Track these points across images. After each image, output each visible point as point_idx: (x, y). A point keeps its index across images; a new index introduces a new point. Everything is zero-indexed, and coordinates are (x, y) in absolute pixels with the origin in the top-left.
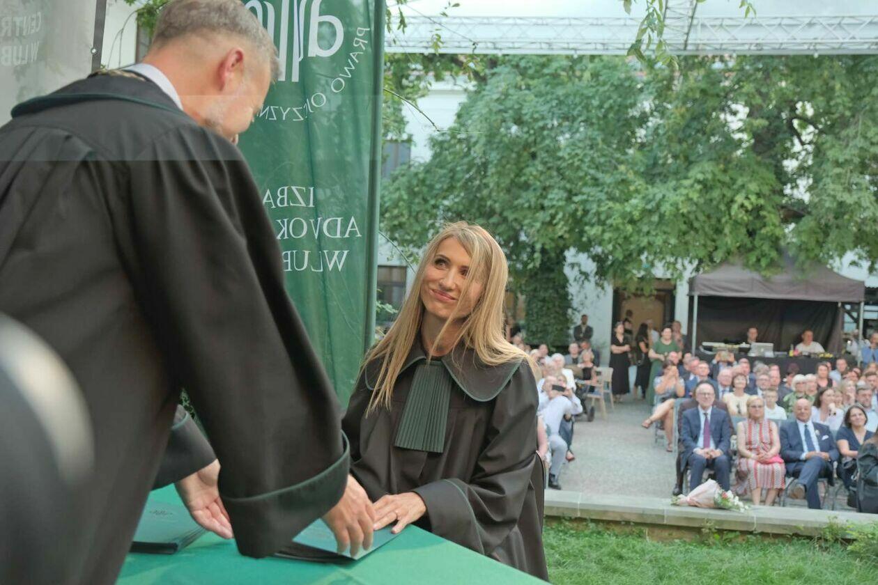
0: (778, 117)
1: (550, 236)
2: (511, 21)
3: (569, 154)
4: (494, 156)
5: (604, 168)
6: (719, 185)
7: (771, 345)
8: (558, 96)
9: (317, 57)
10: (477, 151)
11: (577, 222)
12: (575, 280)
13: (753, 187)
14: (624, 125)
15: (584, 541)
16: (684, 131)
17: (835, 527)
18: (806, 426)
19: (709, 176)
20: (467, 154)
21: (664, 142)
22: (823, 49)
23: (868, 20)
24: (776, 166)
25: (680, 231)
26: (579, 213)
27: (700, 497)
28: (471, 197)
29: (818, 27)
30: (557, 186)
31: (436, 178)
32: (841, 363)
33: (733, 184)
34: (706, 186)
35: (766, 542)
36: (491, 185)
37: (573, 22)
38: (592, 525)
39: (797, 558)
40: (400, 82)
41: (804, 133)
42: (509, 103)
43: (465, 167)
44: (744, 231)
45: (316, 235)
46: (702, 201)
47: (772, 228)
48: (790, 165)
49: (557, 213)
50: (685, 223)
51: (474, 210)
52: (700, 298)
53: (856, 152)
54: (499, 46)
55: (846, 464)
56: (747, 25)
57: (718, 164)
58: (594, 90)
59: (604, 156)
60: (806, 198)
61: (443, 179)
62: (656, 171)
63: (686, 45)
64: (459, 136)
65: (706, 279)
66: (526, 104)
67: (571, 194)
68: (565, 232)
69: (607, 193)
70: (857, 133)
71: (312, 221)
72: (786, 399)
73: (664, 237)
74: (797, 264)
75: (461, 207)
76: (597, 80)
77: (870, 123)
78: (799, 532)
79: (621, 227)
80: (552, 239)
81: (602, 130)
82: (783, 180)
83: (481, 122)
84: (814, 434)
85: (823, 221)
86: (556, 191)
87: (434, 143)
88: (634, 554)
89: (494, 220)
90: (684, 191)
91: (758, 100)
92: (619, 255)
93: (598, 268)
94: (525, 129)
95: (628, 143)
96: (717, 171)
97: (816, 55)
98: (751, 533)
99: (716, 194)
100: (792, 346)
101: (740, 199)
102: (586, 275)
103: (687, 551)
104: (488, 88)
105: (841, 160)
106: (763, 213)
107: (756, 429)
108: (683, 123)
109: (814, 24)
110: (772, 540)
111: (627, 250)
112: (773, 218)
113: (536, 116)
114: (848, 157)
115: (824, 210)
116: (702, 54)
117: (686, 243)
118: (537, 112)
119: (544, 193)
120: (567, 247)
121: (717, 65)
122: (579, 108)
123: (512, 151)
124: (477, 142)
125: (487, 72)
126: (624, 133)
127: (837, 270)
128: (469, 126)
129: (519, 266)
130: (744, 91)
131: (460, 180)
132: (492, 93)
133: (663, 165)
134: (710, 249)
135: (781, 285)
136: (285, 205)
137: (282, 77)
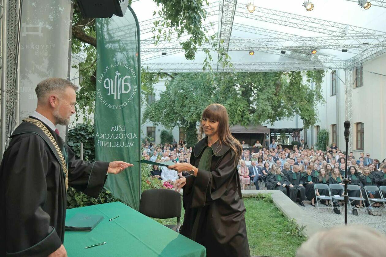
0: (248, 87)
2: (180, 64)
3: (196, 98)
4: (177, 98)
5: (205, 101)
6: (234, 105)
7: (248, 145)
8: (192, 83)
9: (124, 93)
10: (172, 97)
11: (198, 115)
13: (242, 105)
14: (209, 90)
16: (225, 91)
18: (255, 167)
19: (231, 103)
20: (170, 98)
21: (220, 94)
22: (257, 71)
23: (268, 63)
24: (248, 99)
26: (199, 113)
28: (171, 109)
31: (162, 104)
32: (265, 149)
33: (237, 105)
34: (230, 105)
36: (176, 106)
37: (196, 64)
39: (251, 202)
40: (152, 79)
41: (254, 90)
42: (180, 85)
43: (169, 101)
44: (240, 116)
45: (126, 138)
46: (230, 109)
47: (247, 115)
48: (251, 99)
49: (193, 113)
51: (172, 113)
53: (266, 96)
55: (264, 177)
56: (239, 65)
58: (202, 81)
59: (205, 98)
60: (255, 107)
61: (164, 105)
62: (218, 101)
63: (224, 70)
64: (167, 93)
65: (232, 129)
66: (184, 85)
67: (197, 108)
68: (196, 118)
70: (266, 91)
71: (124, 134)
72: (251, 159)
74: (254, 124)
75: (168, 112)
76: (202, 78)
77: (269, 89)
78: (252, 196)
80: (192, 120)
81: (204, 91)
82: (250, 103)
83: (173, 90)
84: (257, 169)
85: (259, 114)
86: (193, 107)
87: (161, 95)
89: (177, 115)
91: (242, 84)
94: (185, 91)
95: (211, 94)
96: (233, 101)
97: (256, 72)
99: (233, 107)
101: (239, 108)
104: (174, 81)
105: (263, 98)
107: (243, 169)
108: (224, 89)
109: (255, 64)
112: (247, 113)
113: (187, 88)
114: (265, 97)
115: (259, 111)
116: (228, 72)
119: (190, 108)
120: (196, 122)
121: (232, 75)
122: (198, 86)
123: (181, 97)
124: (172, 95)
125: (174, 76)
126: (209, 92)
127: (264, 125)
128: (170, 91)
129: (185, 126)
130: (239, 81)
131: (168, 105)
132: (175, 82)
133: (220, 100)
134: (232, 121)
135: (250, 130)
136: (118, 130)
137: (115, 98)
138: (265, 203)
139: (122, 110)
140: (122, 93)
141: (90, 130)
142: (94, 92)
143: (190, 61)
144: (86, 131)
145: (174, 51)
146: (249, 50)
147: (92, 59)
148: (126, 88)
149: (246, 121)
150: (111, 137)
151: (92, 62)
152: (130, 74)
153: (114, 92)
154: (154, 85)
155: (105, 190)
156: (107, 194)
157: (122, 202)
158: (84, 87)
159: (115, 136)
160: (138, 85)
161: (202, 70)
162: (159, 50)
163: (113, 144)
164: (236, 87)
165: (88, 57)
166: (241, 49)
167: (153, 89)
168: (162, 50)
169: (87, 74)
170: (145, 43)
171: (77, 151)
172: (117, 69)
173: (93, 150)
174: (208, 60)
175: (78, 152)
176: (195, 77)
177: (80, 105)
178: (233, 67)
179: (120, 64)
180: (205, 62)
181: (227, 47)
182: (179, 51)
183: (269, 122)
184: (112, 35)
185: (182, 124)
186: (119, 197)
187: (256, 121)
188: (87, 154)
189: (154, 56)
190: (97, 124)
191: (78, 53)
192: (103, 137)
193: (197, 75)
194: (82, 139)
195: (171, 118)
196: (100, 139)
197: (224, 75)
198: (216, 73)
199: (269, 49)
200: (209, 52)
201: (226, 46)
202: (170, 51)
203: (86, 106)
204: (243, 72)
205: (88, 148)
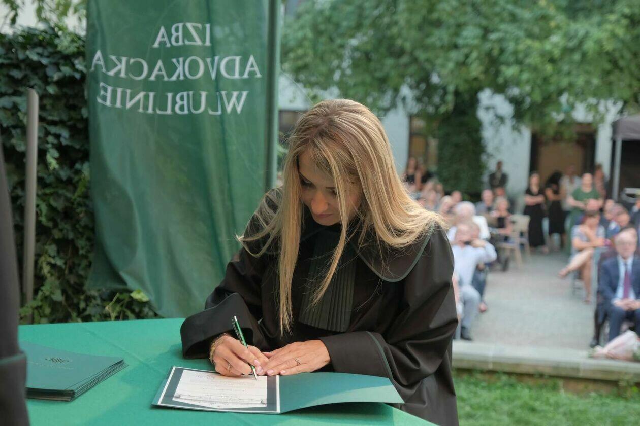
1: (465, 76)
11: (493, 62)
12: (490, 125)
15: (496, 394)
25: (604, 70)
26: (496, 52)
28: (380, 35)
31: (343, 15)
36: (402, 23)
38: (504, 378)
43: (374, 2)
45: (213, 76)
46: (628, 37)
49: (471, 52)
50: (610, 61)
51: (382, 50)
52: (624, 143)
61: (350, 17)
65: (630, 122)
67: (486, 31)
68: (481, 72)
69: (525, 30)
71: (209, 60)
73: (587, 77)
75: (369, 47)
79: (540, 66)
80: (466, 81)
86: (471, 28)
88: (548, 407)
89: (405, 59)
90: (609, 27)
92: (538, 97)
93: (515, 110)
102: (501, 119)
103: (603, 404)
111: (546, 91)
117: (610, 84)
119: (458, 31)
120: (481, 89)
129: (431, 109)
136: (181, 43)
144: (50, 50)
150: (156, 72)
155: (121, 287)
159: (171, 69)
163: (161, 103)
175: (19, 131)
185: (418, 100)
188: (55, 142)
190: (95, 15)
192: (119, 72)
194: (35, 80)
195: (378, 74)
196: (106, 79)
205: (56, 118)
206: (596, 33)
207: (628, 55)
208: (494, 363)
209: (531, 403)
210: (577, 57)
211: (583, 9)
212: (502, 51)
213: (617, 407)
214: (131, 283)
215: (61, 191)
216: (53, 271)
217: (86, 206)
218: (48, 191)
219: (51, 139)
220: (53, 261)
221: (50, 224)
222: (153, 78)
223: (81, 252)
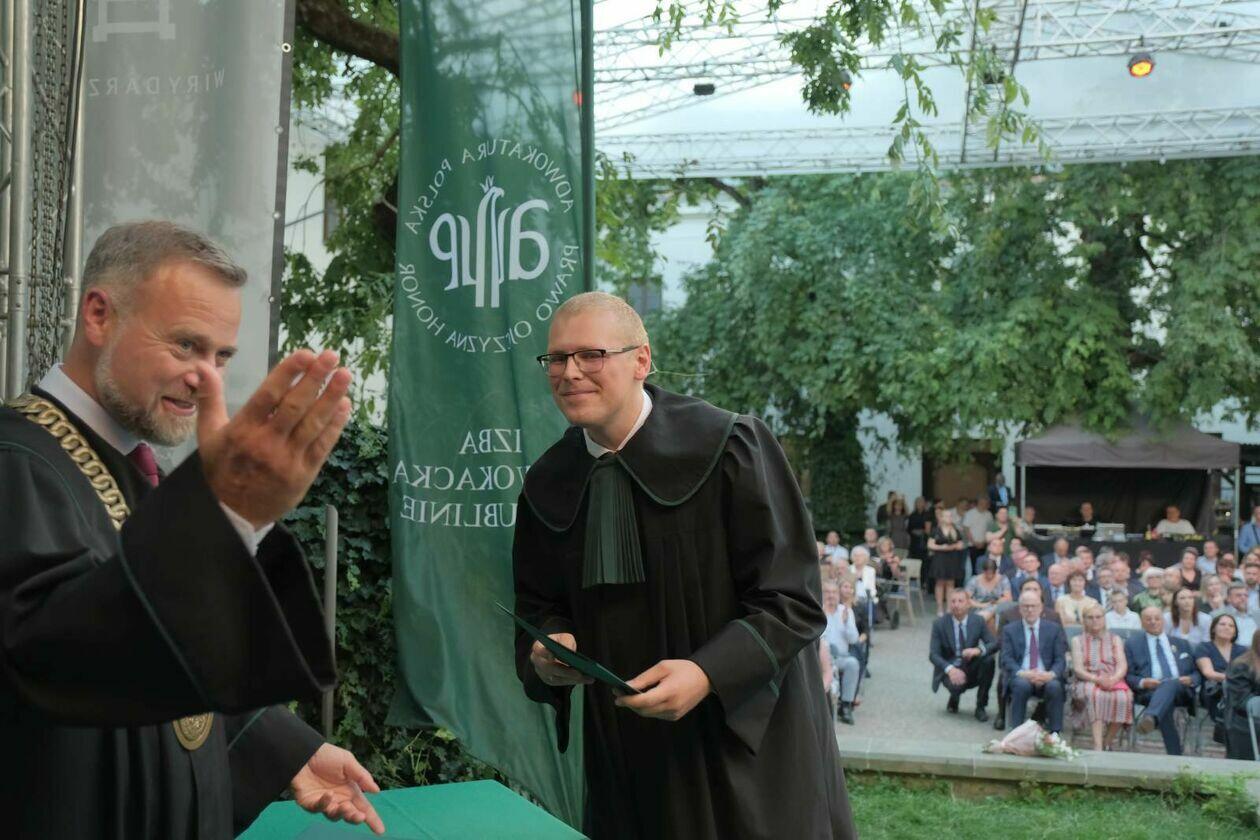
0: (1121, 235)
1: (837, 396)
2: (778, 135)
4: (763, 299)
5: (901, 310)
6: (1046, 326)
7: (1122, 526)
8: (840, 221)
9: (520, 279)
10: (741, 293)
11: (870, 378)
12: (871, 448)
13: (1090, 328)
14: (924, 254)
15: (874, 801)
16: (1000, 258)
17: (1187, 779)
18: (1158, 641)
20: (730, 297)
21: (976, 275)
22: (1171, 153)
23: (1229, 114)
24: (1120, 299)
25: (999, 386)
26: (872, 368)
27: (1019, 741)
28: (737, 349)
29: (1164, 126)
30: (843, 333)
31: (693, 328)
32: (1211, 547)
33: (1065, 325)
34: (1030, 329)
35: (1100, 798)
36: (761, 335)
37: (854, 133)
38: (885, 780)
39: (1140, 818)
40: (645, 209)
41: (1156, 251)
42: (779, 233)
43: (728, 313)
44: (1080, 382)
46: (1026, 347)
47: (1117, 378)
48: (1139, 295)
49: (843, 368)
50: (1005, 375)
51: (740, 366)
52: (1029, 469)
53: (1219, 280)
54: (763, 166)
55: (1210, 690)
56: (1073, 127)
57: (1044, 300)
58: (885, 212)
59: (900, 294)
60: (1160, 336)
61: (701, 330)
62: (966, 311)
63: (996, 155)
64: (719, 274)
65: (1035, 445)
66: (800, 233)
67: (860, 343)
68: (856, 391)
69: (906, 341)
70: (1220, 256)
72: (1136, 598)
73: (980, 394)
74: (1150, 424)
75: (725, 363)
76: (889, 200)
77: (1236, 243)
78: (1141, 785)
79: (924, 382)
80: (839, 401)
81: (896, 261)
82: (1131, 315)
83: (745, 258)
84: (1169, 651)
85: (1181, 370)
86: (842, 340)
87: (689, 283)
88: (935, 818)
89: (765, 378)
90: (1002, 337)
91: (1091, 220)
92: (924, 418)
93: (900, 430)
94: (801, 265)
95: (932, 276)
96: (1043, 310)
97: (1163, 161)
98: (1081, 787)
99: (1043, 338)
100: (1149, 526)
101: (1073, 344)
102: (884, 442)
103: (1001, 811)
104: (752, 215)
105: (1201, 291)
106: (1104, 360)
107: (1095, 646)
108: (998, 251)
109: (1160, 122)
110: (1109, 795)
111: (933, 412)
112: (1116, 365)
113: (813, 247)
114: (1209, 287)
115: (1181, 356)
116: (1015, 165)
117: (1009, 400)
118: (815, 243)
119: (827, 344)
120: (858, 409)
121: (1038, 180)
122: (868, 235)
123: (785, 292)
124: (741, 282)
125: (750, 195)
126: (925, 264)
127: (1204, 428)
128: (730, 262)
129: (801, 432)
130: (1074, 207)
131: (722, 329)
132: (757, 222)
133: (976, 303)
134: (1039, 407)
135: (1131, 451)
136: (489, 450)
137: (480, 302)
138: (1213, 825)
139: (511, 357)
140: (513, 276)
141: (367, 449)
142: (388, 278)
143: (827, 120)
144: (351, 452)
145: (749, 77)
146: (1126, 53)
147: (378, 127)
148: (529, 254)
149: (1110, 404)
150: (462, 481)
151: (381, 140)
152: (548, 192)
153: (473, 275)
154: (654, 236)
155: (429, 724)
156: (439, 742)
157: (506, 784)
158: (344, 255)
159: (479, 478)
160: (581, 240)
161: (888, 161)
162: (682, 71)
163: (468, 515)
164: (1058, 240)
165: (361, 122)
166: (1083, 49)
167: (650, 258)
168: (696, 70)
169: (357, 196)
170: (614, 44)
171: (313, 541)
172: (489, 168)
173: (384, 541)
174: (916, 112)
175: (317, 545)
176: (854, 196)
177: (325, 337)
178: (1042, 143)
179: (500, 145)
180: (902, 123)
181: (1012, 45)
182: (777, 72)
183: (1233, 410)
184: (469, 14)
185: (786, 420)
186: (493, 759)
187: (1162, 405)
188: (357, 556)
189: (656, 102)
190: (398, 422)
191: (320, 102)
192: (423, 482)
193: (864, 184)
194: (335, 488)
195: (736, 395)
196: (412, 491)
197: (999, 180)
198: (956, 171)
199: (1236, 41)
200: (919, 73)
201: (1006, 41)
202: (734, 75)
203: (350, 341)
204: (1093, 160)
205: (357, 530)
206: (988, 344)
207: (1027, 368)
208: (872, 762)
209: (915, 813)
210: (967, 371)
211: (972, 315)
212: (880, 366)
213: (1018, 815)
214: (437, 719)
215: (363, 611)
216: (355, 702)
217: (392, 627)
218: (349, 611)
219: (352, 554)
220: (354, 691)
221: (351, 648)
222: (459, 488)
223: (385, 679)
